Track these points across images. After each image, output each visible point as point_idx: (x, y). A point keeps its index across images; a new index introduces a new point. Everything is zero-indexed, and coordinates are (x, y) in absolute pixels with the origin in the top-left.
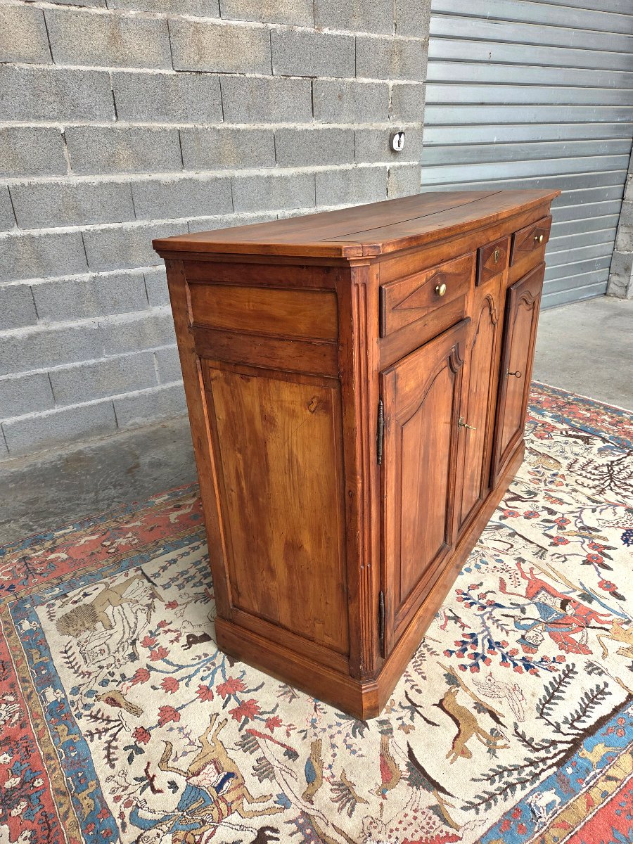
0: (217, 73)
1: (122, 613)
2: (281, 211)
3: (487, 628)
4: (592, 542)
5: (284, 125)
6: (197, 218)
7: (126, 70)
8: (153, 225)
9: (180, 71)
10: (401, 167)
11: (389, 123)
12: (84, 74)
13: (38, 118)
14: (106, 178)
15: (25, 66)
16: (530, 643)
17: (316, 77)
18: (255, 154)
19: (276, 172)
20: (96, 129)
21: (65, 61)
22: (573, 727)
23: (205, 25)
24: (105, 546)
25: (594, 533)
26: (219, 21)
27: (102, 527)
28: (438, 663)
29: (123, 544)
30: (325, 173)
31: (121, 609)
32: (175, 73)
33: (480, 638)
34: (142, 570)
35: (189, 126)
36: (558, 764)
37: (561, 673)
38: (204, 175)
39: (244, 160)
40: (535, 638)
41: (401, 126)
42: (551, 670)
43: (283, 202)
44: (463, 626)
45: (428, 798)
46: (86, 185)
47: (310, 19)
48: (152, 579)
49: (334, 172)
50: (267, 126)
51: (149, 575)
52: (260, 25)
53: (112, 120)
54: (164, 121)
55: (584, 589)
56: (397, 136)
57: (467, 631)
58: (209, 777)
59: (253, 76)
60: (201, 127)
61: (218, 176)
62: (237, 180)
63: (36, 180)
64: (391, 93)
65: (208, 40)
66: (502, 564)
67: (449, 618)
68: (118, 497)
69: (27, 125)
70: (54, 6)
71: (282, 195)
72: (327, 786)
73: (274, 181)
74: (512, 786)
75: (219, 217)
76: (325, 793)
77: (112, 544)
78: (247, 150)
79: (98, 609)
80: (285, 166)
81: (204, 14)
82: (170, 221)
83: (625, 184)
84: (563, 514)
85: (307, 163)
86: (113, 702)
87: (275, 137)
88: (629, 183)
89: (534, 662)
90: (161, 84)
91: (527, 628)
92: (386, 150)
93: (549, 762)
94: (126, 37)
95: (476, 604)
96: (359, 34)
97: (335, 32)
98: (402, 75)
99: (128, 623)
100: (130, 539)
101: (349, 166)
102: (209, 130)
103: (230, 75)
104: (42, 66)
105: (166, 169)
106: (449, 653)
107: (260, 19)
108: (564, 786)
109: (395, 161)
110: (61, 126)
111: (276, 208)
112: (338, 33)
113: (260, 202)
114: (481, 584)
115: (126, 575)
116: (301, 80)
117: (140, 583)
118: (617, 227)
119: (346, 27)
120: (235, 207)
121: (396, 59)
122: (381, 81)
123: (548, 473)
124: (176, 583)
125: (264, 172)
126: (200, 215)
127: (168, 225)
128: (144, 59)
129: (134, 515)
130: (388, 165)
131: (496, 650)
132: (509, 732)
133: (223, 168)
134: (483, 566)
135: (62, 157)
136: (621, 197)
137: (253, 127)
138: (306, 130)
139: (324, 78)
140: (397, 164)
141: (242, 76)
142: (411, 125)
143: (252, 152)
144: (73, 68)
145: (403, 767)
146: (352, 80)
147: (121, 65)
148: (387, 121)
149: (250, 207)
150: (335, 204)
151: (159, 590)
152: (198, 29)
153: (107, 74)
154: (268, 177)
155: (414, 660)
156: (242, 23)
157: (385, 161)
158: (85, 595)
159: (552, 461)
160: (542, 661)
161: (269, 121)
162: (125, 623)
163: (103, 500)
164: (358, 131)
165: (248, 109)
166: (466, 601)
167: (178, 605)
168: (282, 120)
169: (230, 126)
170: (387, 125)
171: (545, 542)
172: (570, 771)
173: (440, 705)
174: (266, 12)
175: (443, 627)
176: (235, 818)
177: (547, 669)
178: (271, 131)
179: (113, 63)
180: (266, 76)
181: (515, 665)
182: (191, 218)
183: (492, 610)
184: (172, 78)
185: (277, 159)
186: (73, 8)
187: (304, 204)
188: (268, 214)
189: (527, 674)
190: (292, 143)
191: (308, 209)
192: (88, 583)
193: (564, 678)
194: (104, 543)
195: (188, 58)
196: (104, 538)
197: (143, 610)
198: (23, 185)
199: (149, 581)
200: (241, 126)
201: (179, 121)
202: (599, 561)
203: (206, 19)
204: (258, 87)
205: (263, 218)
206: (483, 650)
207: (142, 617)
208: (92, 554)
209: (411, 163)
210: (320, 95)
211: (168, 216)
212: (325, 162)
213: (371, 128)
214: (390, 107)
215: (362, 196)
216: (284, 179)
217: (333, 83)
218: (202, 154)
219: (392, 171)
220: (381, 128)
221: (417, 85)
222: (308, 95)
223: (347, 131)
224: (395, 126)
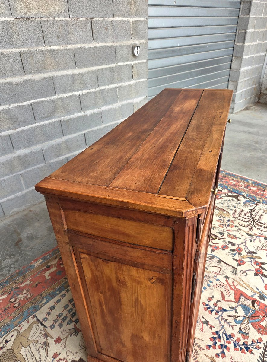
0: (39, 18)
1: (30, 352)
2: (81, 91)
3: (223, 326)
4: (255, 261)
5: (79, 46)
6: (36, 100)
8: (11, 107)
9: (16, 18)
10: (138, 63)
16: (244, 332)
17: (93, 18)
18: (65, 62)
19: (77, 71)
24: (11, 302)
25: (255, 255)
27: (8, 288)
28: (205, 355)
29: (22, 299)
30: (102, 70)
31: (29, 349)
32: (14, 19)
33: (221, 333)
34: (36, 317)
35: (26, 49)
37: (262, 349)
38: (37, 77)
39: (59, 66)
40: (246, 328)
41: (137, 42)
42: (258, 348)
43: (81, 87)
44: (211, 327)
48: (43, 323)
49: (106, 69)
50: (69, 47)
51: (41, 320)
54: (10, 48)
55: (260, 292)
56: (136, 48)
57: (214, 330)
59: (59, 19)
60: (33, 49)
61: (45, 76)
62: (56, 78)
64: (131, 25)
66: (220, 282)
67: (203, 323)
68: (13, 264)
71: (80, 83)
73: (76, 76)
75: (48, 98)
77: (16, 300)
78: (60, 61)
79: (16, 352)
80: (81, 68)
82: (21, 104)
83: (231, 62)
84: (238, 245)
85: (92, 65)
87: (74, 52)
88: (233, 61)
89: (249, 345)
90: (6, 27)
91: (241, 323)
92: (131, 56)
95: (214, 311)
98: (136, 15)
99: (36, 359)
100: (26, 295)
101: (113, 65)
102: (37, 51)
103: (46, 19)
105: (14, 75)
106: (209, 347)
109: (135, 60)
111: (78, 90)
113: (69, 88)
114: (213, 297)
115: (28, 322)
116: (86, 20)
117: (37, 327)
118: (228, 82)
120: (56, 92)
121: (133, 7)
122: (126, 19)
123: (226, 220)
124: (57, 323)
125: (70, 72)
126: (38, 98)
127: (20, 106)
129: (24, 277)
130: (132, 63)
131: (230, 340)
133: (47, 72)
134: (211, 284)
136: (230, 67)
137: (62, 48)
138: (90, 48)
139: (98, 19)
140: (136, 62)
141: (53, 19)
142: (142, 41)
143: (63, 61)
146: (112, 19)
148: (131, 40)
149: (64, 92)
150: (108, 85)
151: (49, 330)
154: (72, 74)
155: (193, 355)
157: (131, 61)
158: (7, 342)
159: (225, 212)
160: (252, 343)
161: (70, 44)
162: (34, 359)
163: (5, 268)
164: (117, 46)
165: (58, 37)
166: (208, 310)
167: (61, 340)
168: (77, 43)
169: (49, 48)
170: (131, 42)
171: (235, 264)
175: (202, 329)
177: (255, 348)
178: (72, 49)
180: (66, 19)
181: (241, 348)
182: (33, 101)
183: (222, 313)
184: (12, 22)
185: (76, 64)
187: (92, 87)
188: (74, 94)
189: (248, 353)
190: (83, 55)
191: (95, 89)
192: (7, 332)
193: (265, 352)
194: (11, 300)
195: (21, 10)
196: (10, 296)
197: (43, 347)
199: (42, 325)
200: (55, 48)
201: (19, 47)
202: (261, 273)
204: (62, 25)
205: (72, 96)
206: (224, 342)
207: (42, 351)
208: (6, 309)
209: (143, 61)
210: (96, 28)
211: (19, 101)
212: (101, 64)
213: (123, 44)
214: (131, 32)
215: (121, 80)
216: (81, 75)
217: (102, 21)
218: (35, 65)
219: (134, 66)
220: (128, 44)
221: (144, 20)
222: (90, 28)
223: (111, 47)
224: (135, 43)
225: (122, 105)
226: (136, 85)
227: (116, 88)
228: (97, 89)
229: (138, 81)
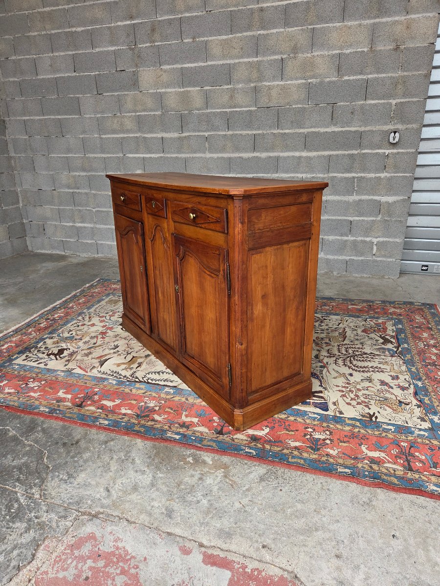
0: (278, 107)
2: (305, 175)
5: (313, 130)
6: (258, 175)
7: (234, 110)
9: (259, 108)
10: (398, 153)
11: (391, 126)
12: (218, 112)
13: (199, 131)
14: (220, 155)
15: (197, 112)
17: (336, 103)
19: (304, 154)
20: (219, 135)
21: (212, 108)
22: (147, 380)
23: (274, 86)
26: (282, 83)
30: (337, 156)
32: (256, 109)
35: (260, 132)
36: (128, 381)
38: (264, 155)
39: (287, 148)
41: (399, 127)
43: (307, 170)
45: (97, 365)
46: (212, 158)
47: (336, 74)
49: (344, 155)
50: (302, 131)
52: (304, 81)
53: (226, 131)
54: (248, 130)
56: (393, 134)
58: (78, 337)
59: (297, 106)
60: (266, 132)
61: (271, 156)
62: (281, 158)
63: (195, 155)
64: (393, 108)
65: (274, 93)
69: (194, 134)
70: (211, 88)
71: (306, 166)
72: (89, 351)
73: (302, 159)
74: (113, 375)
75: (269, 175)
76: (86, 352)
78: (288, 143)
80: (311, 151)
81: (274, 81)
82: (246, 175)
85: (324, 150)
86: (90, 318)
87: (306, 136)
90: (249, 114)
92: (385, 143)
93: (128, 379)
94: (237, 96)
96: (370, 76)
97: (352, 78)
98: (404, 96)
101: (355, 152)
102: (270, 133)
103: (284, 107)
104: (203, 111)
105: (246, 152)
107: (304, 78)
108: (120, 383)
109: (393, 149)
110: (206, 134)
111: (302, 173)
112: (355, 77)
113: (292, 169)
116: (326, 106)
119: (361, 74)
120: (278, 171)
121: (400, 87)
122: (386, 101)
125: (297, 154)
126: (260, 173)
128: (243, 104)
130: (387, 152)
132: (134, 370)
133: (274, 152)
135: (205, 146)
137: (294, 132)
138: (326, 132)
139: (342, 103)
140: (395, 151)
141: (291, 107)
142: (410, 126)
143: (292, 144)
144: (214, 111)
145: (104, 359)
146: (362, 102)
147: (233, 108)
148: (388, 125)
149: (287, 172)
150: (343, 173)
152: (270, 88)
153: (227, 112)
154: (299, 157)
156: (293, 82)
157: (384, 149)
161: (303, 128)
164: (364, 131)
165: (292, 123)
168: (311, 127)
169: (281, 131)
170: (388, 127)
172: (128, 383)
173: (133, 357)
174: (308, 74)
176: (69, 344)
178: (304, 133)
179: (230, 107)
180: (304, 106)
182: (256, 175)
184: (255, 111)
185: (306, 147)
186: (217, 87)
187: (319, 172)
188: (297, 176)
190: (316, 139)
191: (323, 175)
195: (264, 101)
198: (190, 157)
200: (287, 131)
201: (255, 130)
203: (274, 83)
204: (299, 112)
205: (293, 177)
209: (409, 150)
210: (338, 113)
211: (244, 173)
212: (338, 149)
213: (374, 129)
214: (392, 116)
215: (364, 170)
216: (310, 158)
217: (348, 105)
218: (265, 145)
219: (390, 155)
220: (383, 129)
221: (418, 101)
222: (330, 114)
223: (355, 132)
224: (396, 127)
225: (360, 200)
226: (389, 179)
227: (354, 178)
228: (326, 176)
229: (392, 175)
